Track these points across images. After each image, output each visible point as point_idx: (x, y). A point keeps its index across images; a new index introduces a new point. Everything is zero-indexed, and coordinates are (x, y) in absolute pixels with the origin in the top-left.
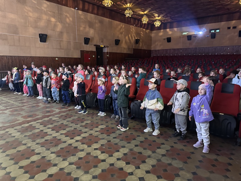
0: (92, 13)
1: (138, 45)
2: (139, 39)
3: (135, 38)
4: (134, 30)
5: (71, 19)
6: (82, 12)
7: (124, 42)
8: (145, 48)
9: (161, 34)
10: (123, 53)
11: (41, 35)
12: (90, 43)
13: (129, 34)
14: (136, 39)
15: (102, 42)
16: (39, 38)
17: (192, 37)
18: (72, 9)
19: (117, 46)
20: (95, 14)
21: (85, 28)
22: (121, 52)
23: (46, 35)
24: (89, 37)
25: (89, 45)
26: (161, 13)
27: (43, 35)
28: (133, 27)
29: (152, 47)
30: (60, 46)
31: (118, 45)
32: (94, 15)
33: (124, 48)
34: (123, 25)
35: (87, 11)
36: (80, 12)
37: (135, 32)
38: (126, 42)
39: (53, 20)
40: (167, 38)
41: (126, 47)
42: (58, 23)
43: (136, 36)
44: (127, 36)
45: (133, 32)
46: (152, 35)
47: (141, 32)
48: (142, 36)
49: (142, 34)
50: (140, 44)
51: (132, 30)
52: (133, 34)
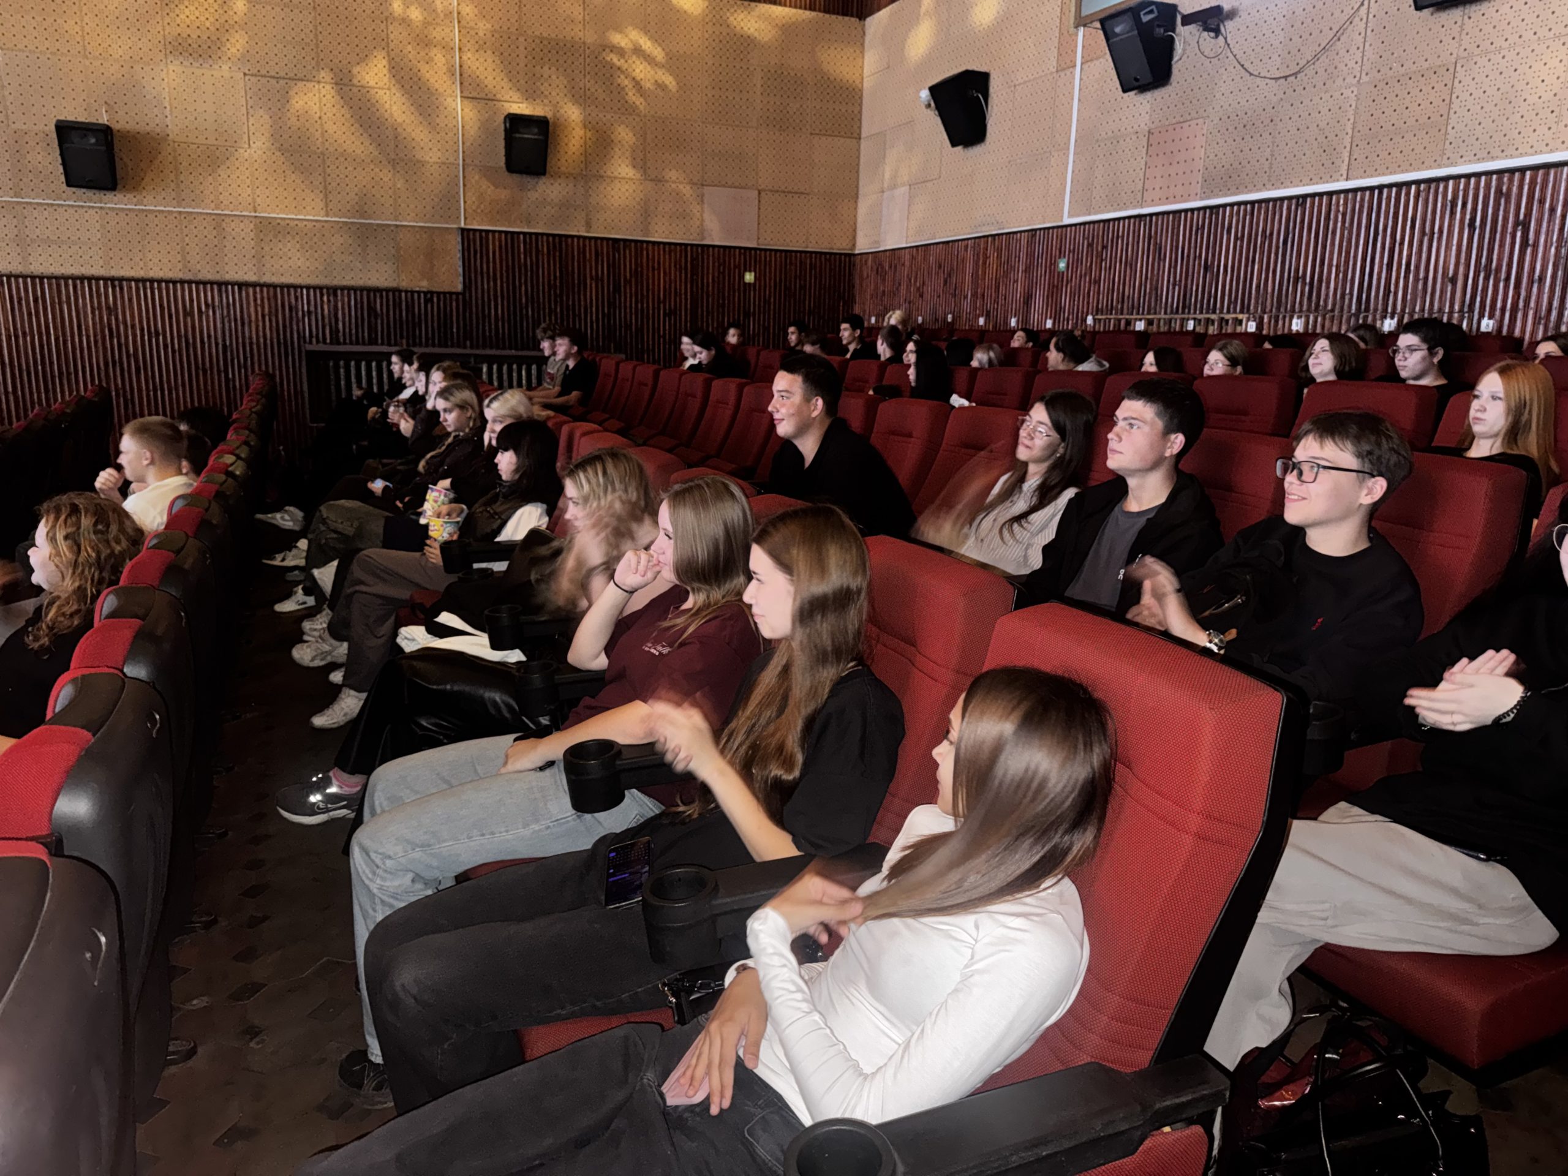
1: (553, 189)
3: (479, 97)
4: (468, 11)
7: (254, 151)
8: (708, 223)
13: (364, 62)
14: (510, 119)
29: (861, 209)
31: (125, 186)
41: (312, 215)
43: (505, 84)
44: (325, 75)
45: (437, 33)
46: (867, 71)
47: (619, 29)
48: (637, 84)
49: (638, 51)
50: (602, 177)
51: (428, 10)
52: (441, 61)
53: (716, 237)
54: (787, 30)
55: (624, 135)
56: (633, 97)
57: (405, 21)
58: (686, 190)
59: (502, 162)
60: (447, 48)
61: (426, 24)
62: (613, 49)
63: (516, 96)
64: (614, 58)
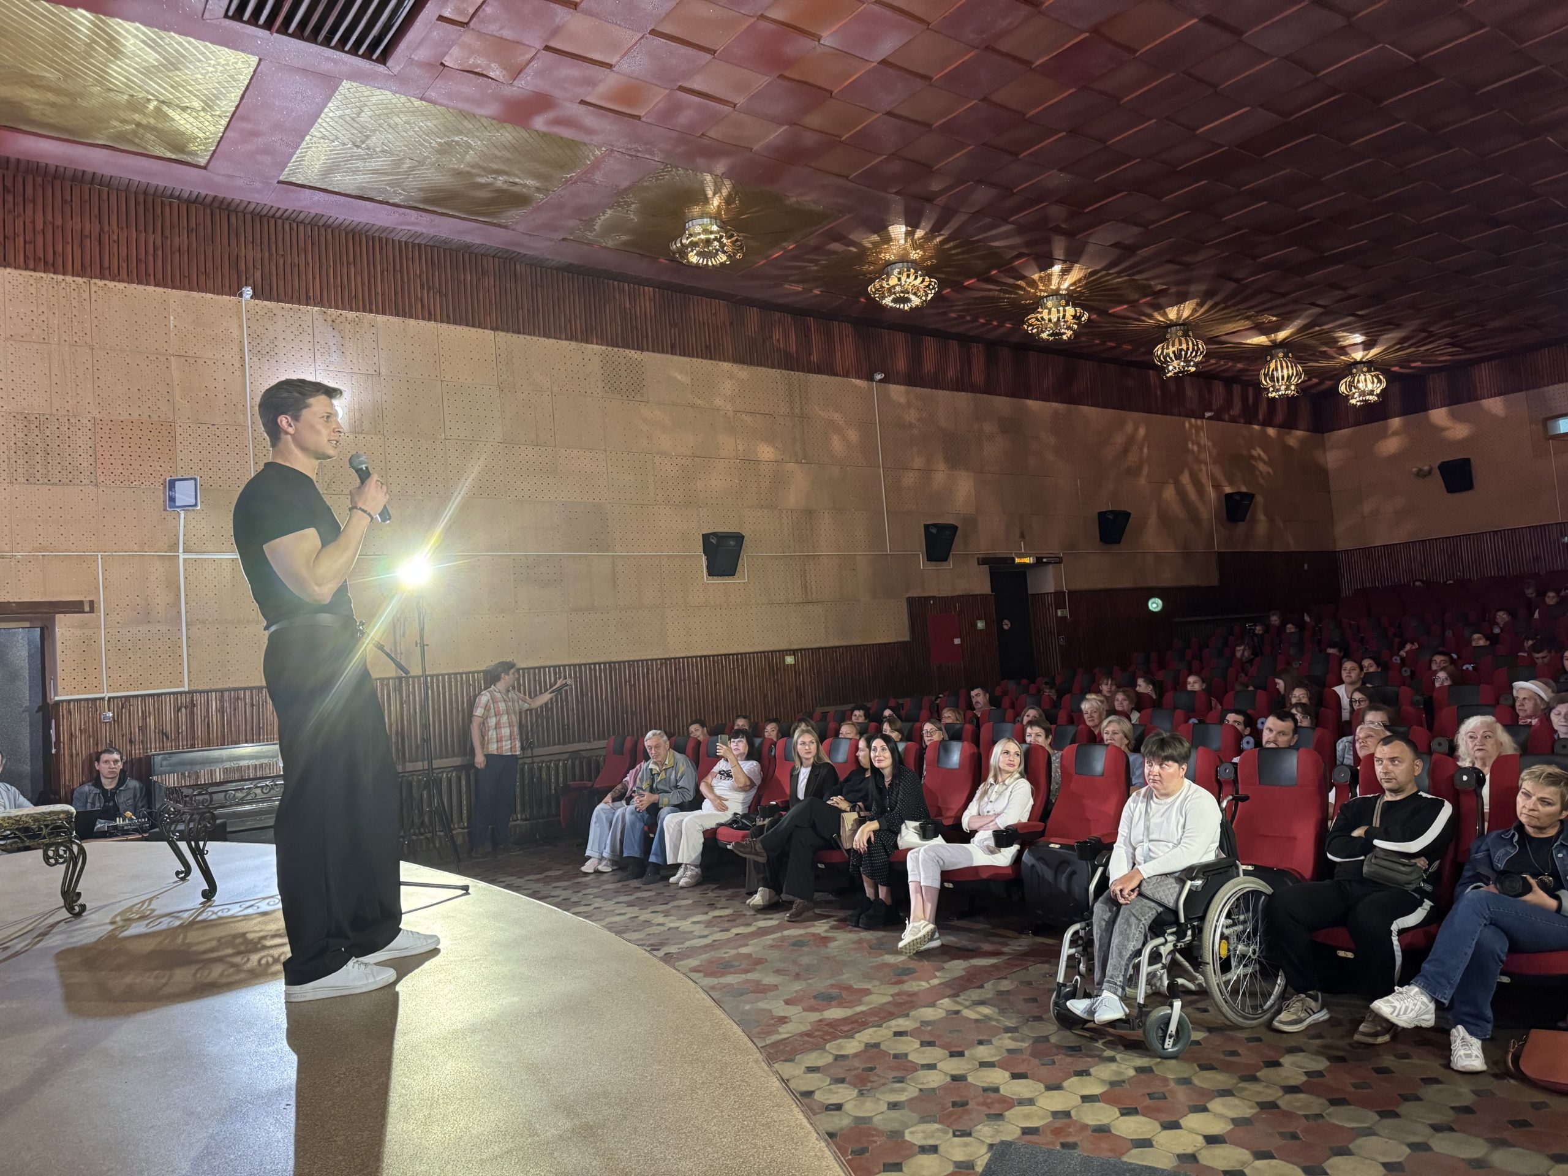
0: (960, 385)
1: (1241, 528)
2: (1244, 489)
3: (1217, 486)
4: (1209, 444)
5: (853, 435)
6: (907, 393)
7: (1153, 520)
8: (1291, 542)
9: (1391, 445)
11: (714, 541)
12: (957, 549)
13: (1182, 472)
14: (1228, 496)
15: (1022, 536)
16: (704, 558)
18: (858, 382)
19: (1115, 549)
20: (973, 389)
21: (928, 471)
23: (739, 538)
24: (951, 521)
25: (950, 565)
26: (1388, 322)
27: (722, 537)
28: (1198, 429)
29: (1340, 528)
30: (805, 588)
31: (1118, 542)
32: (970, 394)
33: (1159, 558)
34: (1136, 429)
35: (935, 382)
36: (897, 392)
37: (1214, 452)
38: (1165, 520)
39: (766, 452)
40: (1439, 467)
41: (1172, 548)
42: (791, 466)
43: (1223, 479)
44: (1171, 481)
45: (1202, 456)
46: (1328, 459)
47: (1255, 449)
48: (1261, 472)
49: (1260, 458)
50: (1256, 521)
51: (1199, 445)
52: (1203, 467)
53: (1293, 548)
54: (1302, 442)
55: (1259, 499)
56: (1261, 481)
57: (1193, 452)
58: (1281, 525)
59: (1225, 516)
60: (1206, 464)
61: (1199, 451)
62: (1252, 457)
63: (1224, 483)
64: (1253, 462)
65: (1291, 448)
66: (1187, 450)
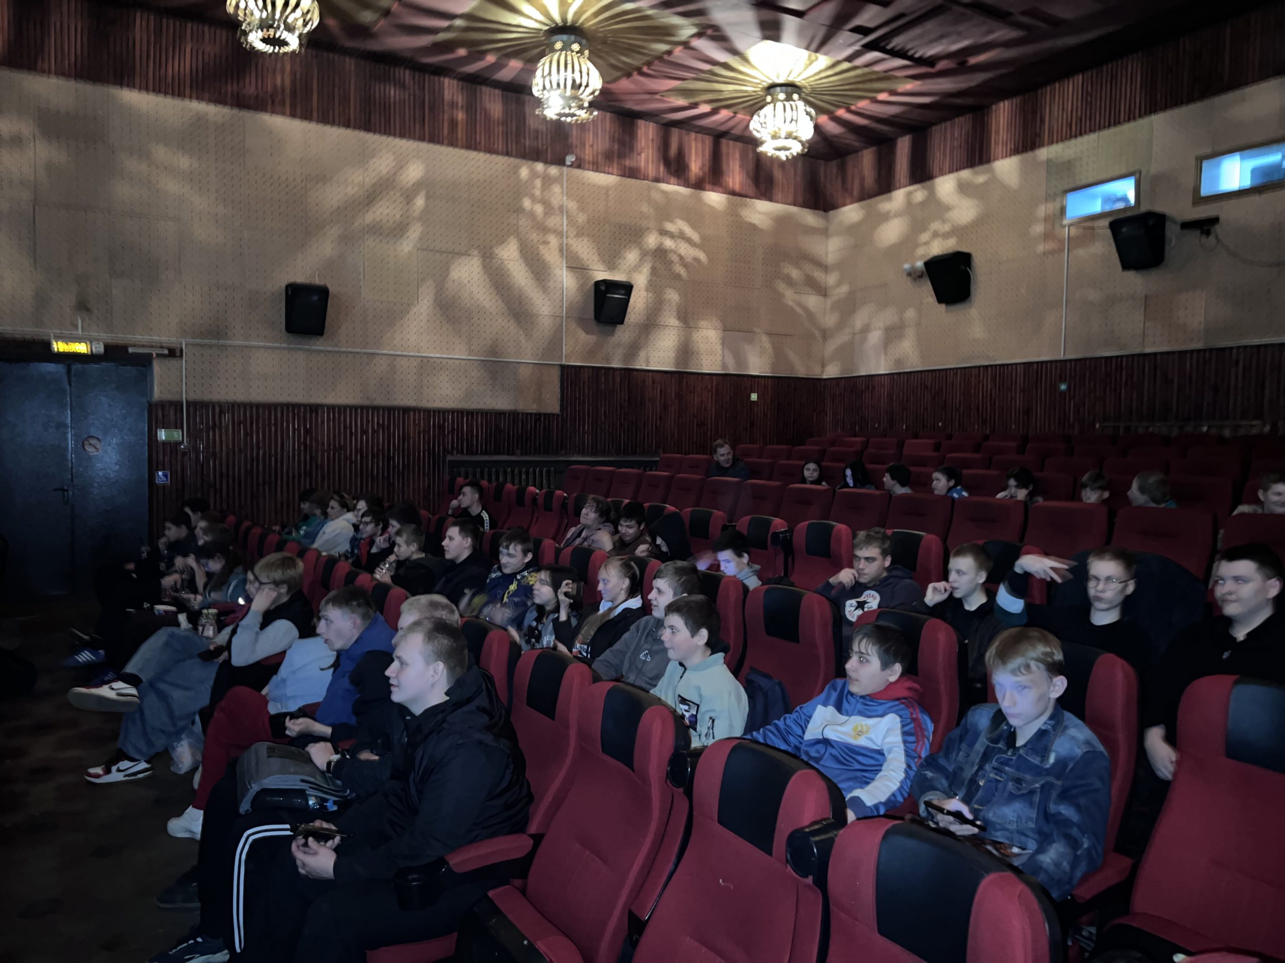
1: (623, 334)
3: (577, 267)
4: (572, 205)
7: (422, 311)
9: (890, 233)
10: (406, 410)
13: (502, 241)
14: (598, 284)
15: (83, 307)
17: (1172, 231)
22: (381, 401)
28: (547, 181)
33: (426, 366)
34: (400, 166)
37: (581, 218)
40: (928, 266)
41: (460, 353)
43: (596, 258)
44: (473, 251)
45: (552, 222)
46: (830, 249)
47: (672, 220)
48: (681, 258)
49: (683, 235)
50: (658, 325)
51: (546, 204)
52: (553, 240)
53: (732, 368)
54: (781, 221)
55: (673, 295)
56: (678, 268)
57: (533, 214)
58: (714, 334)
59: (592, 314)
60: (559, 234)
61: (545, 214)
62: (668, 233)
63: (602, 267)
64: (667, 239)
65: (753, 227)
66: (520, 210)
